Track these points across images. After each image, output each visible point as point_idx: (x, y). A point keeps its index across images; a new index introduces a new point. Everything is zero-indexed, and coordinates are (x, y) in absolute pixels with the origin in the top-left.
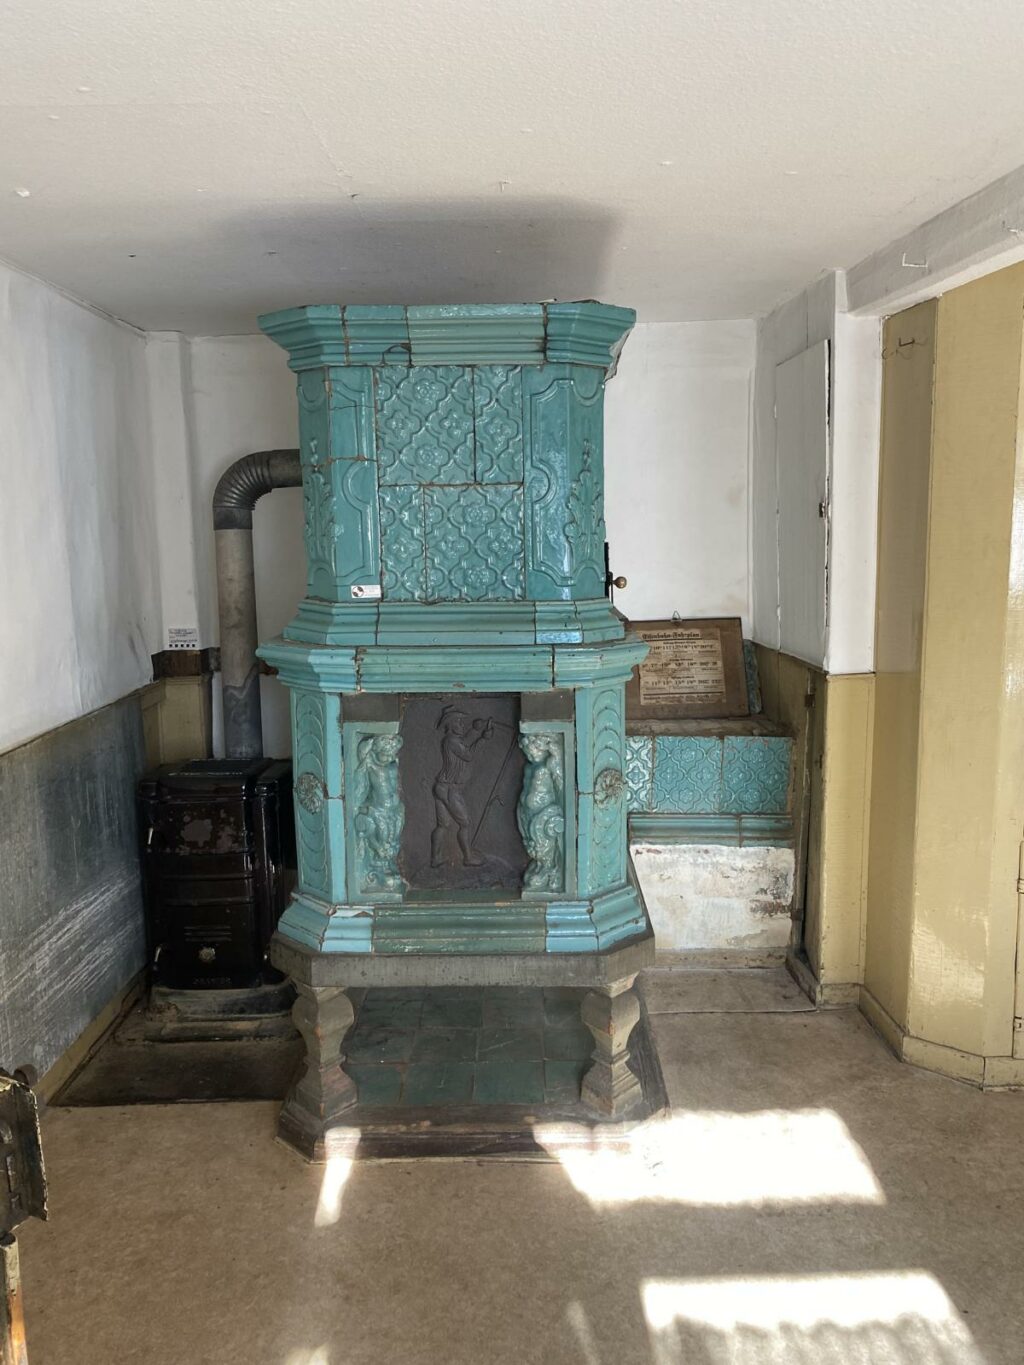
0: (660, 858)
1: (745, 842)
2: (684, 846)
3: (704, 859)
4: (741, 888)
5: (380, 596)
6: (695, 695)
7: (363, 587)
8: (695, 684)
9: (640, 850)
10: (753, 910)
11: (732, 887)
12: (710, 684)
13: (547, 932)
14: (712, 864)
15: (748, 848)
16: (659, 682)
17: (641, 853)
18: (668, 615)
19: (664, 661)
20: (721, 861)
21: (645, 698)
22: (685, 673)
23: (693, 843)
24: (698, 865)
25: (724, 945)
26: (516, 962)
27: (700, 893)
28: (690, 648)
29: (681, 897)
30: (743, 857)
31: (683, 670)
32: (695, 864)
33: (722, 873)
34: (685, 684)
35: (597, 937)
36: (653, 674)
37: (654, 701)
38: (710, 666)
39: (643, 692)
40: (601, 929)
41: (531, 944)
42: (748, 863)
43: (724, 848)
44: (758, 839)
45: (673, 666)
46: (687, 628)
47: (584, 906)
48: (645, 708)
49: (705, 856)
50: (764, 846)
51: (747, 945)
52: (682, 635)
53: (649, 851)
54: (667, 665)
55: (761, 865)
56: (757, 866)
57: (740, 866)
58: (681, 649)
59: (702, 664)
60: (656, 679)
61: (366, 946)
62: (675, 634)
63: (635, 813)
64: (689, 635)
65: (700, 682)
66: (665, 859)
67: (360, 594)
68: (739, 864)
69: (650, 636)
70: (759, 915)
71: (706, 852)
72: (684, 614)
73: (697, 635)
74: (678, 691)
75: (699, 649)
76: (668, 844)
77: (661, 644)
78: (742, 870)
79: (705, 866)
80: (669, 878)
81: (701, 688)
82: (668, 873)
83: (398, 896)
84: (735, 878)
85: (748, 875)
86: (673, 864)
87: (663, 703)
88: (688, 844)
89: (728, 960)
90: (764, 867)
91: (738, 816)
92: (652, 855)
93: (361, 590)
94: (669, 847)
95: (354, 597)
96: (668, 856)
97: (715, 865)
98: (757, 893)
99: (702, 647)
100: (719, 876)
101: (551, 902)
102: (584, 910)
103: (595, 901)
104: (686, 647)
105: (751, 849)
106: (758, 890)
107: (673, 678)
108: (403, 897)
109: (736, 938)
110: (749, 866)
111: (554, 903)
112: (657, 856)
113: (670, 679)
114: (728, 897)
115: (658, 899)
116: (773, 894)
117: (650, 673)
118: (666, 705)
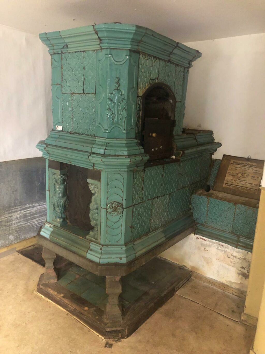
0: (205, 242)
1: (238, 247)
2: (215, 241)
3: (221, 248)
4: (234, 264)
5: (62, 130)
6: (245, 188)
7: (58, 126)
8: (246, 184)
9: (198, 237)
10: (238, 274)
11: (231, 262)
12: (253, 185)
13: (88, 251)
14: (224, 251)
15: (239, 250)
16: (233, 180)
17: (198, 238)
18: (246, 157)
19: (238, 173)
20: (228, 251)
21: (225, 185)
22: (244, 179)
23: (218, 241)
24: (219, 250)
25: (225, 282)
26: (78, 257)
27: (218, 260)
28: (249, 170)
29: (211, 259)
30: (237, 252)
31: (244, 177)
32: (218, 248)
33: (228, 256)
34: (242, 183)
35: (100, 259)
36: (232, 176)
37: (228, 186)
38: (255, 178)
39: (225, 182)
40: (103, 256)
41: (83, 253)
42: (239, 255)
43: (230, 246)
44: (244, 247)
45: (240, 175)
46: (251, 162)
47: (100, 247)
48: (224, 188)
49: (222, 247)
50: (247, 251)
51: (234, 286)
52: (249, 164)
53: (201, 238)
54: (238, 174)
55: (244, 258)
56: (242, 257)
57: (235, 256)
58: (246, 170)
59: (252, 177)
60: (231, 178)
61: (48, 237)
62: (246, 164)
63: (200, 224)
64: (251, 165)
65: (249, 183)
66: (207, 243)
67: (58, 128)
68: (235, 254)
69: (236, 163)
70: (240, 276)
71: (222, 246)
72: (253, 157)
73: (255, 166)
74: (239, 185)
75: (253, 171)
76: (209, 238)
77: (239, 166)
78: (236, 257)
79: (222, 251)
80: (207, 250)
81: (248, 186)
82: (207, 248)
83: (59, 225)
84: (232, 259)
85: (238, 260)
86: (210, 246)
87: (231, 188)
88: (216, 241)
89: (225, 288)
90: (245, 259)
91: (238, 236)
92: (202, 240)
93: (58, 127)
94: (209, 239)
95: (56, 129)
96: (208, 242)
97: (225, 252)
98: (241, 268)
99: (255, 170)
100: (226, 257)
101: (92, 242)
102: (99, 248)
103: (104, 247)
104: (248, 169)
105: (241, 250)
106: (241, 267)
107: (239, 180)
108: (61, 226)
109: (230, 281)
110: (239, 257)
111: (93, 243)
112: (204, 241)
113: (237, 180)
114: (229, 265)
115: (203, 256)
116: (247, 271)
117: (230, 176)
118: (232, 189)
